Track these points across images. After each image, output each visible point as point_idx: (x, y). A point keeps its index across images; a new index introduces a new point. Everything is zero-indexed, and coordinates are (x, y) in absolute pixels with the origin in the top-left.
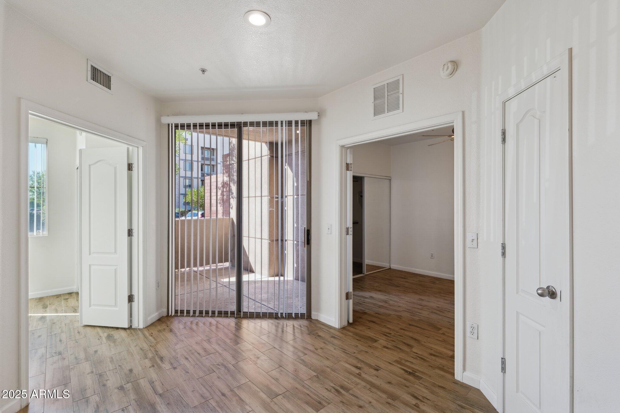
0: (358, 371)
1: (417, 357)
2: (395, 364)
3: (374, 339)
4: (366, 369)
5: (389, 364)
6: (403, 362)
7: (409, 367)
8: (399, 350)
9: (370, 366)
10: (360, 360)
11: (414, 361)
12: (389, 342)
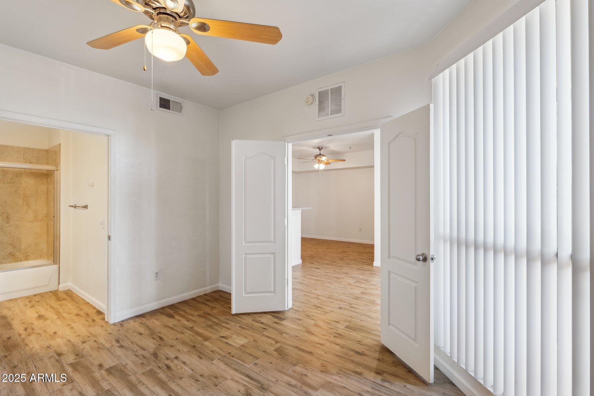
0: (352, 306)
1: (312, 317)
2: (329, 311)
3: (348, 328)
4: (347, 307)
5: (333, 311)
6: (323, 313)
7: (319, 310)
8: (325, 320)
9: (345, 309)
10: (354, 312)
11: (315, 314)
12: (335, 327)
